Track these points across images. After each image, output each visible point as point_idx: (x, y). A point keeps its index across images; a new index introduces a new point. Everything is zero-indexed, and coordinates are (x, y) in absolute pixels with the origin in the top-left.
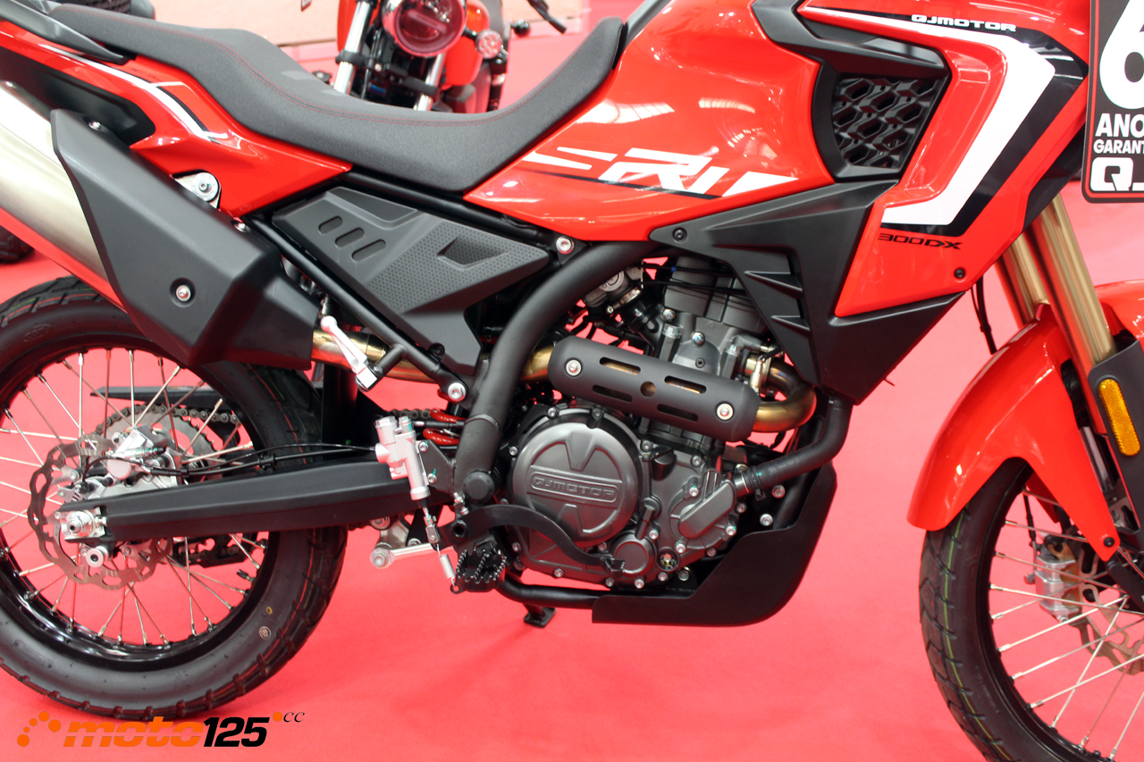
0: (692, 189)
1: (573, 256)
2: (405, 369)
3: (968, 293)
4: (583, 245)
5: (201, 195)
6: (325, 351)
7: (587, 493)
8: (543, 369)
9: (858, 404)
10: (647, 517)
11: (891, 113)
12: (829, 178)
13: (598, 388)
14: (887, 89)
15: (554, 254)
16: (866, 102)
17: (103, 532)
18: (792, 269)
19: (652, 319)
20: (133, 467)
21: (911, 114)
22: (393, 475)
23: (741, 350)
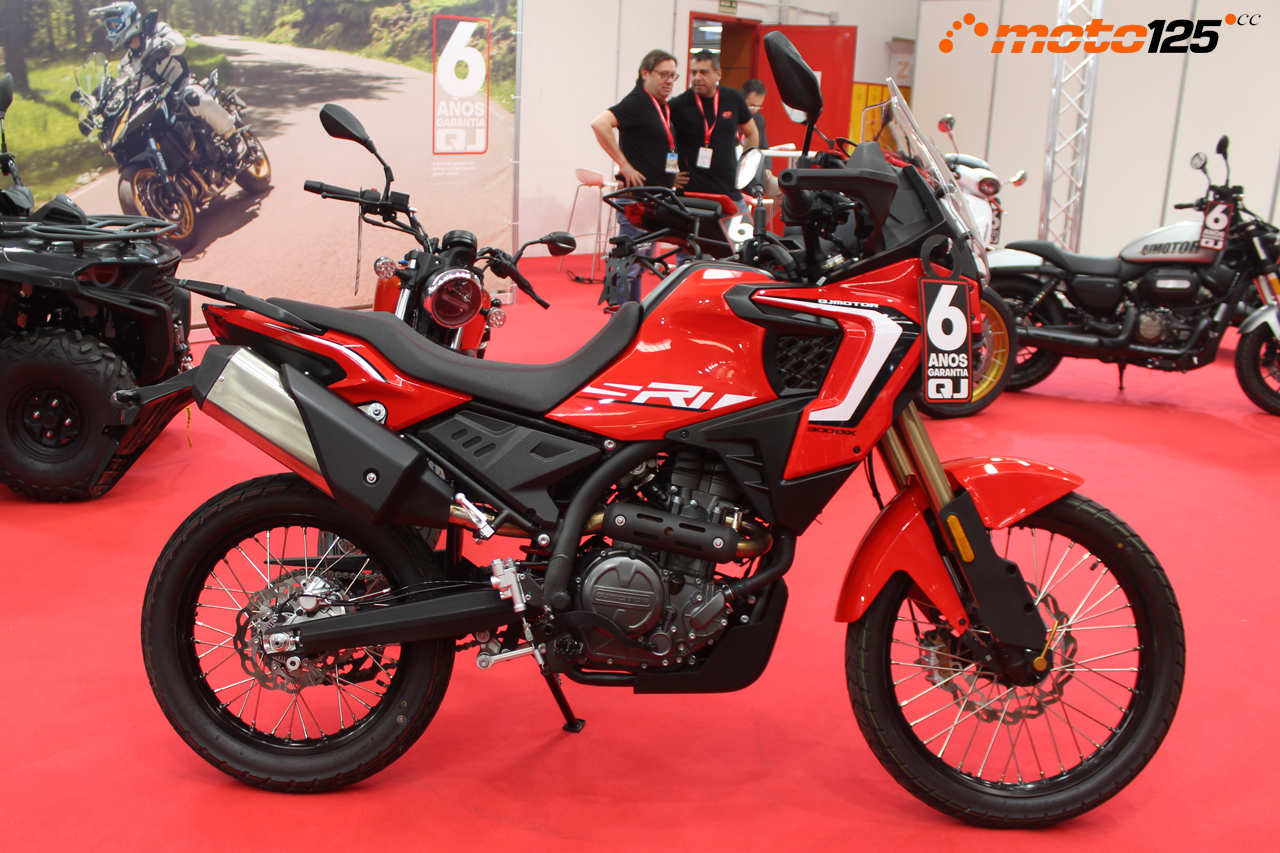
0: (691, 406)
1: (615, 451)
2: (507, 528)
3: (862, 463)
4: (622, 444)
5: (375, 417)
6: (456, 516)
7: (632, 601)
8: (598, 525)
9: (800, 534)
10: (669, 617)
11: (810, 357)
12: (775, 396)
13: (636, 533)
14: (807, 342)
15: (604, 450)
16: (795, 351)
17: (294, 648)
18: (755, 452)
19: (664, 492)
20: (318, 601)
21: (822, 356)
22: (502, 597)
23: (722, 510)
